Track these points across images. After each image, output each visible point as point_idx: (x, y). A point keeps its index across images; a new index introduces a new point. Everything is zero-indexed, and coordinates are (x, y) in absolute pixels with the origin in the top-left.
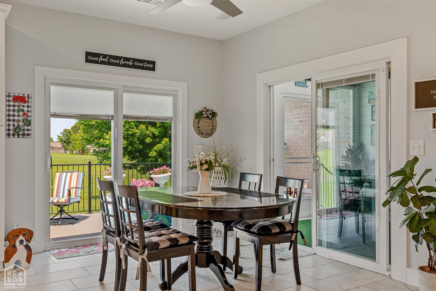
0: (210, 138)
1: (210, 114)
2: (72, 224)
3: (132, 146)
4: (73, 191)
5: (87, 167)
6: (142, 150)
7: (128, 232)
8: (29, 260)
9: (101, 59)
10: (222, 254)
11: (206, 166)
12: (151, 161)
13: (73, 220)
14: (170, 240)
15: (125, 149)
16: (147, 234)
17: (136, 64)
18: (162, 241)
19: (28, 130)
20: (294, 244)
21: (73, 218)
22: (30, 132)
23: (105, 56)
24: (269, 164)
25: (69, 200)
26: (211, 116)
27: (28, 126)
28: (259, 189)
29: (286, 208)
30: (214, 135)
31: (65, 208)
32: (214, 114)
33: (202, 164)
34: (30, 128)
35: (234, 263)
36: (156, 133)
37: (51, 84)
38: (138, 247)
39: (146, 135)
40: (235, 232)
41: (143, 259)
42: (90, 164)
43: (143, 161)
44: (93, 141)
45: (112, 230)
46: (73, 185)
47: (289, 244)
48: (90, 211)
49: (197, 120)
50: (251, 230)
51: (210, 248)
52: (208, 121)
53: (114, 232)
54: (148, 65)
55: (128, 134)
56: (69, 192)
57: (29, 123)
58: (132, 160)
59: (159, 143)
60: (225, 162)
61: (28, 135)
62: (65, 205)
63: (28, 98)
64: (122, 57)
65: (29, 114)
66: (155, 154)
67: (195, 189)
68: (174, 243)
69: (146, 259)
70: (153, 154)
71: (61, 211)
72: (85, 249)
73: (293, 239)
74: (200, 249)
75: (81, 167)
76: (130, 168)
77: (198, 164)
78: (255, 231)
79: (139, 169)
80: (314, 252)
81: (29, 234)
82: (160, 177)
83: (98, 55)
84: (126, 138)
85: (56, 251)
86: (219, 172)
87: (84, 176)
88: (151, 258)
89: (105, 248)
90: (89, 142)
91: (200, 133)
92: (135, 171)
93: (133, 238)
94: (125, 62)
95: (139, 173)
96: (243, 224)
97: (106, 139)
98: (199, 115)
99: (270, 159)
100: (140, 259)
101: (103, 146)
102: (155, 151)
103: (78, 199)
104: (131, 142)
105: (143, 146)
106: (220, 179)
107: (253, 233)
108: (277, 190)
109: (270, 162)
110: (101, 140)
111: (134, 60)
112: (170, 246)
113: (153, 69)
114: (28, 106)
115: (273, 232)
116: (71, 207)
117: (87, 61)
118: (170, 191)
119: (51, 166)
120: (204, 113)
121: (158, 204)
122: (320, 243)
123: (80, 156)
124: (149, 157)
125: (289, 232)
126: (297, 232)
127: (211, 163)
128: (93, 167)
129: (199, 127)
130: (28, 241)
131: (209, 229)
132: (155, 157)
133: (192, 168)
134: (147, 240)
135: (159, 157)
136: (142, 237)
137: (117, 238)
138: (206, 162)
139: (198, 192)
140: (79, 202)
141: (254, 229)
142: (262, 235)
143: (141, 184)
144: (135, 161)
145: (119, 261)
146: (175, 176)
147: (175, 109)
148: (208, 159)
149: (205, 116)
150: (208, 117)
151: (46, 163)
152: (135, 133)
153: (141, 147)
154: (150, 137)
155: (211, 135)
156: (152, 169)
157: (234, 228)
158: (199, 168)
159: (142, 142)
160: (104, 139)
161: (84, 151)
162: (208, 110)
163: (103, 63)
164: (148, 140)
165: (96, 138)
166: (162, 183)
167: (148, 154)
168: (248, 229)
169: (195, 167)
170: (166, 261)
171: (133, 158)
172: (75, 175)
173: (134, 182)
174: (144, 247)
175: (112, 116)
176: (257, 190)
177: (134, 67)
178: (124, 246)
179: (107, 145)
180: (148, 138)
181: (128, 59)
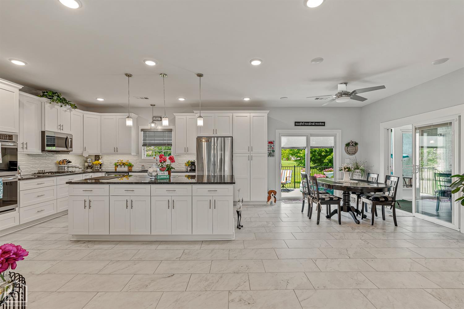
0: (354, 156)
1: (354, 144)
2: (288, 192)
3: (314, 157)
4: (288, 178)
5: (293, 168)
6: (320, 159)
7: (313, 194)
8: (275, 202)
9: (301, 124)
10: (356, 208)
11: (347, 170)
12: (325, 165)
13: (288, 191)
14: (330, 198)
15: (311, 158)
16: (320, 195)
17: (316, 124)
18: (326, 198)
19: (273, 154)
20: (394, 207)
21: (288, 190)
22: (274, 155)
23: (302, 122)
24: (387, 169)
25: (286, 182)
26: (354, 145)
27: (274, 152)
28: (377, 181)
29: (386, 189)
30: (356, 154)
31: (284, 185)
32: (356, 144)
33: (345, 169)
34: (274, 153)
35: (361, 213)
36: (328, 150)
37: (282, 136)
38: (317, 199)
39: (322, 151)
40: (362, 199)
41: (319, 203)
42: (295, 167)
43: (320, 165)
44: (295, 154)
45: (306, 193)
46: (288, 176)
47: (390, 206)
48: (295, 188)
49: (347, 147)
50: (369, 198)
51: (349, 204)
52: (353, 147)
53: (307, 194)
54: (322, 124)
55: (312, 151)
56: (286, 178)
57: (274, 151)
58: (315, 164)
59: (329, 155)
60: (362, 167)
61: (274, 156)
62: (285, 184)
63: (274, 142)
64: (310, 122)
65: (274, 148)
66: (327, 161)
67: (342, 179)
68: (331, 199)
69: (320, 203)
70: (326, 161)
71: (283, 186)
72: (295, 201)
73: (393, 204)
74: (344, 204)
75: (291, 168)
76: (313, 168)
77: (343, 169)
78: (371, 199)
79: (318, 169)
80: (413, 215)
81: (275, 193)
82: (328, 173)
83: (299, 122)
84: (311, 153)
85: (284, 201)
86: (358, 172)
87: (292, 172)
88: (322, 203)
89: (304, 200)
90: (292, 155)
91: (349, 153)
92: (316, 170)
93: (315, 195)
94: (311, 124)
95: (318, 171)
96: (366, 195)
97: (301, 154)
98: (348, 145)
99: (388, 166)
100: (317, 203)
101: (299, 157)
102: (327, 159)
103: (290, 182)
104: (314, 155)
105: (320, 157)
106: (359, 175)
107: (370, 200)
108: (386, 182)
109: (388, 168)
110: (298, 154)
111: (315, 122)
112: (330, 200)
113: (324, 125)
114: (274, 145)
115: (380, 200)
116: (287, 185)
117: (295, 125)
118: (333, 180)
119: (282, 167)
120: (350, 143)
121: (325, 183)
122: (417, 211)
123: (286, 161)
124: (324, 163)
125: (391, 201)
126: (395, 201)
127: (349, 168)
128: (296, 168)
129: (348, 150)
130: (275, 195)
131: (349, 196)
132: (327, 163)
133: (341, 170)
134: (320, 197)
135: (330, 163)
136: (318, 196)
137: (309, 196)
138: (347, 168)
139: (344, 180)
140: (290, 183)
141: (371, 198)
142: (374, 201)
143: (319, 176)
144: (316, 165)
145: (309, 204)
146: (335, 173)
147: (335, 142)
148: (348, 166)
149: (351, 145)
150: (353, 145)
151: (280, 166)
152: (316, 150)
153: (319, 157)
154: (324, 152)
155: (355, 154)
156: (325, 169)
157: (361, 197)
158: (343, 170)
159: (320, 155)
160: (300, 153)
161: (288, 159)
162: (353, 142)
163: (302, 125)
164: (323, 154)
165: (296, 153)
166: (329, 176)
167: (323, 161)
168: (368, 197)
169: (342, 170)
170: (328, 205)
171: (315, 163)
172: (288, 171)
173: (315, 175)
174: (319, 199)
175: (306, 147)
176: (376, 181)
177: (315, 125)
178: (311, 198)
179: (302, 156)
180: (323, 153)
181: (313, 123)
